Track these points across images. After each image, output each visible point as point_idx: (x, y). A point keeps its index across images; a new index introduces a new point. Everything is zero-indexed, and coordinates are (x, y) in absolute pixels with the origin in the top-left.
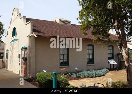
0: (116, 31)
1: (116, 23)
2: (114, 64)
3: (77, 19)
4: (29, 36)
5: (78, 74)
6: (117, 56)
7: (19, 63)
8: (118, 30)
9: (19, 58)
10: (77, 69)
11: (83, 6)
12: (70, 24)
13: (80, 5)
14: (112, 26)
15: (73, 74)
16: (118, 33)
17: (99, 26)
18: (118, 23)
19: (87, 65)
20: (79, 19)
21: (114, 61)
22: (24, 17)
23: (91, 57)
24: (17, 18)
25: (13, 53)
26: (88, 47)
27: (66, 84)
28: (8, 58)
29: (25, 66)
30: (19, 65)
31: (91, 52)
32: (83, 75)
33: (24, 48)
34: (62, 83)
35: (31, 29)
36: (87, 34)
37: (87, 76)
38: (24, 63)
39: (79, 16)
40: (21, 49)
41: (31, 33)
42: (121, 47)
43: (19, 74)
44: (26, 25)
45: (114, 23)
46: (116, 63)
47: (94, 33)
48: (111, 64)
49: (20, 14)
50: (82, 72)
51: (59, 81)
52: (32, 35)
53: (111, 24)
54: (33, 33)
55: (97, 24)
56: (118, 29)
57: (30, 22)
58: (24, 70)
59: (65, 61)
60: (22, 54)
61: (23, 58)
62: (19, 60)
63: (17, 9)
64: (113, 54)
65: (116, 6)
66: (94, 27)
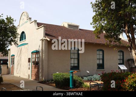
0: (127, 35)
1: (127, 28)
2: (124, 70)
3: (91, 24)
4: (42, 40)
5: (89, 77)
6: (128, 62)
7: (29, 68)
8: (129, 34)
9: (29, 62)
10: (88, 72)
11: (96, 12)
12: (79, 29)
13: (94, 11)
14: (123, 30)
15: (84, 78)
16: (128, 37)
17: (111, 30)
18: (128, 28)
19: (97, 70)
20: (92, 24)
21: (125, 67)
22: (35, 21)
23: (101, 62)
24: (26, 22)
25: (21, 57)
26: (98, 52)
27: (81, 83)
28: (14, 63)
29: (36, 70)
30: (29, 69)
31: (101, 57)
32: (94, 78)
33: (36, 52)
34: (77, 82)
35: (44, 33)
36: (99, 38)
37: (98, 79)
38: (35, 66)
39: (93, 21)
40: (32, 53)
41: (44, 37)
42: (131, 49)
43: (29, 78)
44: (38, 29)
45: (125, 28)
46: (127, 69)
47: (106, 37)
48: (122, 69)
49: (30, 18)
50: (93, 76)
51: (75, 80)
52: (45, 38)
53: (122, 29)
54: (46, 37)
55: (110, 28)
56: (128, 32)
57: (43, 26)
58: (35, 74)
59: (76, 65)
60: (32, 58)
61: (33, 62)
62: (29, 64)
63: (27, 13)
64: (123, 60)
65: (126, 13)
66: (107, 31)
